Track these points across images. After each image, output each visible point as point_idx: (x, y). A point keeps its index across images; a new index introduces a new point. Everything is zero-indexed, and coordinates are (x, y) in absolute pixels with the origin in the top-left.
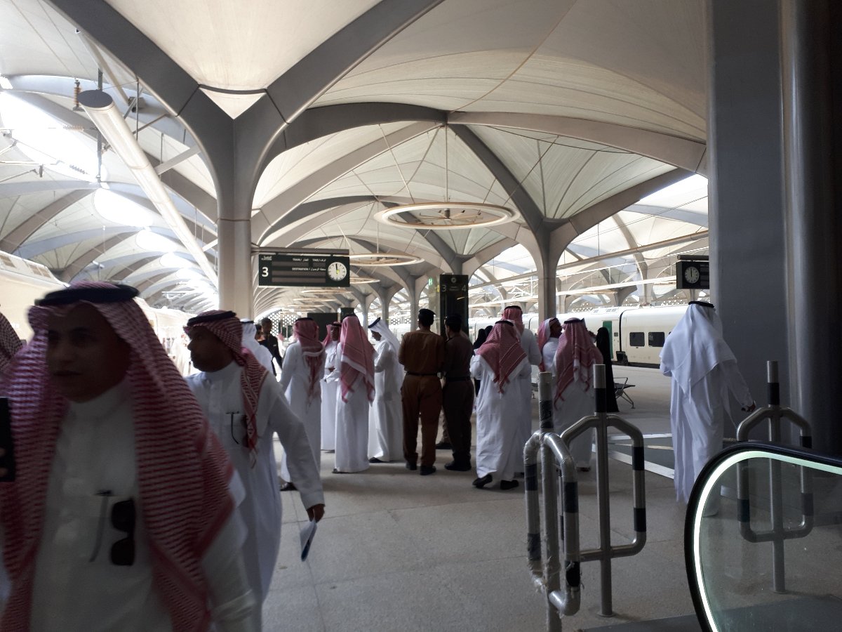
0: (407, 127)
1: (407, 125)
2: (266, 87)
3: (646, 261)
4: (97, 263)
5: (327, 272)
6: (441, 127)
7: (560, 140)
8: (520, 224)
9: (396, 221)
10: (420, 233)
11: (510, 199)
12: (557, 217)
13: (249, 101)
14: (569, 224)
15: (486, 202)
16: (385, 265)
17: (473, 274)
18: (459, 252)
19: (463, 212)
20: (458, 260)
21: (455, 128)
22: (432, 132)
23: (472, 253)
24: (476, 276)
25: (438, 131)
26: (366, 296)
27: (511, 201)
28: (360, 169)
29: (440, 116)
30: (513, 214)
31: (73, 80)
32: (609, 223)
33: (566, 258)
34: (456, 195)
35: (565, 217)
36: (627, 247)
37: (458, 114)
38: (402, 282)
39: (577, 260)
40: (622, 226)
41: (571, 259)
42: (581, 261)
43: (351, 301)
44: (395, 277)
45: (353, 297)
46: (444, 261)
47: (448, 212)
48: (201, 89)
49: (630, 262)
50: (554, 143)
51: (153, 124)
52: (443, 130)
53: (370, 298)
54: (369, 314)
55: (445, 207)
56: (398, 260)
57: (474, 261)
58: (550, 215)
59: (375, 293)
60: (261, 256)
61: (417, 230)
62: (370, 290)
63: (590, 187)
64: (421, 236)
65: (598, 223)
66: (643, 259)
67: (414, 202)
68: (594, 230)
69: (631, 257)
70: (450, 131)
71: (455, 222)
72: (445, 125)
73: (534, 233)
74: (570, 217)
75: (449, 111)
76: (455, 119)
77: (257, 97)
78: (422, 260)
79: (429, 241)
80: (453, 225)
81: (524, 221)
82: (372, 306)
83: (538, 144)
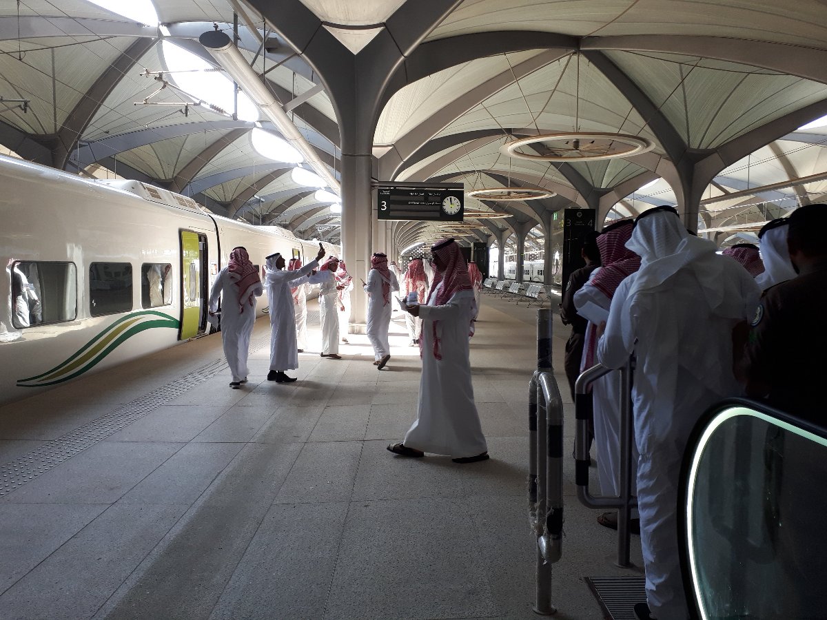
0: (537, 56)
1: (537, 54)
2: (384, 21)
3: (810, 196)
4: (258, 197)
5: (442, 206)
6: (574, 53)
7: (703, 62)
8: (661, 156)
9: (523, 154)
10: (554, 165)
11: (647, 126)
12: (703, 147)
13: (369, 36)
14: (716, 154)
15: (621, 132)
16: (518, 199)
17: (611, 208)
18: (597, 185)
19: (592, 142)
20: (596, 194)
21: (587, 54)
22: (564, 60)
23: (611, 186)
24: (613, 210)
25: (570, 59)
26: (503, 230)
27: (647, 128)
28: (489, 101)
29: (571, 43)
30: (648, 144)
31: (212, 24)
32: (765, 152)
33: (711, 192)
34: (586, 125)
35: (711, 147)
36: (786, 178)
37: (591, 39)
38: (537, 218)
39: (723, 194)
40: (781, 156)
41: (718, 193)
42: (728, 196)
43: (489, 236)
44: (529, 212)
45: (490, 233)
46: (579, 194)
47: (577, 144)
48: (323, 26)
49: (789, 197)
50: (696, 66)
51: (285, 63)
52: (575, 57)
53: (507, 233)
54: (507, 249)
55: (574, 137)
56: (530, 194)
57: (613, 195)
58: (694, 145)
59: (511, 228)
60: (380, 191)
61: (552, 163)
62: (506, 225)
63: (742, 112)
64: (555, 169)
65: (749, 154)
66: (805, 193)
67: (539, 133)
68: (744, 161)
69: (790, 190)
70: (583, 59)
71: (586, 154)
72: (578, 52)
73: (676, 165)
74: (717, 148)
75: (582, 37)
76: (588, 45)
77: (376, 31)
78: (555, 194)
79: (564, 175)
80: (583, 157)
81: (664, 152)
82: (509, 241)
83: (680, 67)
